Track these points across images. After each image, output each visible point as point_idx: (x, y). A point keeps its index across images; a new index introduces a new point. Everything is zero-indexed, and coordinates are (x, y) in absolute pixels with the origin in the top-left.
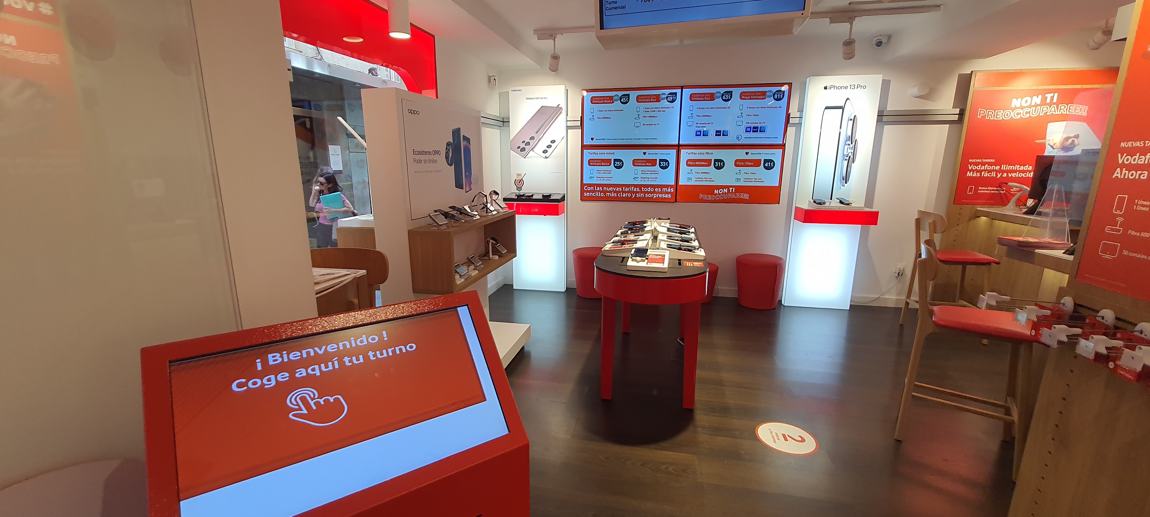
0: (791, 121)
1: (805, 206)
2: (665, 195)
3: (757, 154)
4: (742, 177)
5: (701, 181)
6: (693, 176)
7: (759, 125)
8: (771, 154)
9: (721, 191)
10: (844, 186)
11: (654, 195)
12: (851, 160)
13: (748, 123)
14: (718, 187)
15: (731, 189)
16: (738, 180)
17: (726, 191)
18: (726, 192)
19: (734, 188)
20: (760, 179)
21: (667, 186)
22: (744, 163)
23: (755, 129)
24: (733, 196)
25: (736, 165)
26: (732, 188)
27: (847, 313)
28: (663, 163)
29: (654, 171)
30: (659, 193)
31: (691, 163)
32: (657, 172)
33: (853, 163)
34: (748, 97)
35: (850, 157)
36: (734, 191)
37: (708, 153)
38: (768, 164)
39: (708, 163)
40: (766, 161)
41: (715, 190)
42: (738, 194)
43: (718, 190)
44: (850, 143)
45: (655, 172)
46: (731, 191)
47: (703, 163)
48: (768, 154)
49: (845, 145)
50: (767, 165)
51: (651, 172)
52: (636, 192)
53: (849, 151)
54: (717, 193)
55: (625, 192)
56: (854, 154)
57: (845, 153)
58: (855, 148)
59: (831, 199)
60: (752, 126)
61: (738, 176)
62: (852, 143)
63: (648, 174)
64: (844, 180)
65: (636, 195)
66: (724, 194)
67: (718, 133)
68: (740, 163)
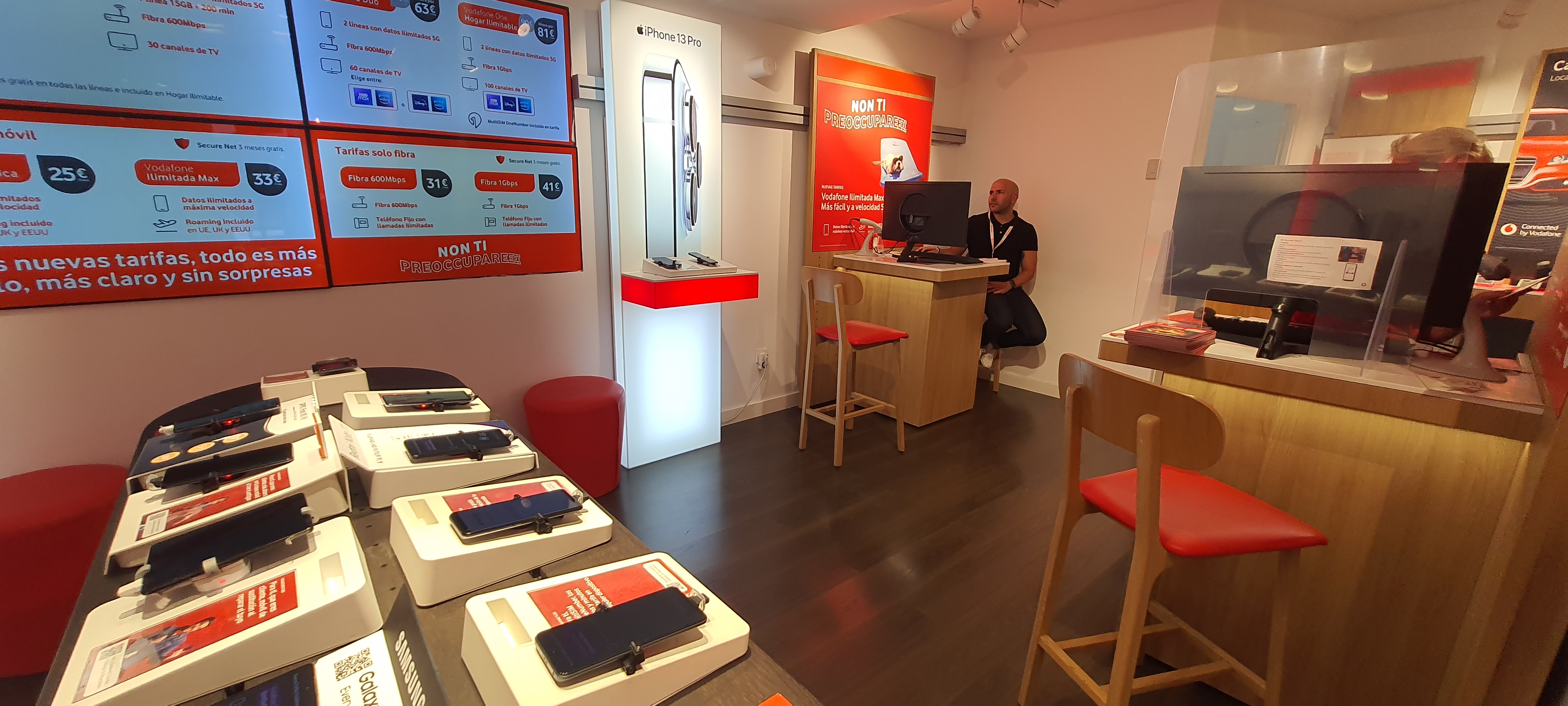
0: (583, 93)
1: (637, 271)
2: (292, 271)
3: (522, 162)
4: (498, 214)
5: (396, 226)
6: (372, 214)
7: (516, 95)
8: (552, 164)
9: (454, 250)
10: (691, 230)
11: (253, 272)
12: (695, 181)
13: (491, 86)
14: (447, 241)
15: (477, 243)
16: (491, 221)
17: (466, 248)
18: (468, 251)
19: (484, 242)
20: (538, 219)
21: (294, 245)
22: (498, 183)
23: (510, 104)
24: (485, 260)
25: (481, 187)
26: (480, 242)
27: (717, 450)
28: (263, 178)
29: (235, 201)
30: (270, 266)
31: (357, 179)
32: (247, 204)
33: (699, 187)
34: (480, 22)
35: (693, 174)
36: (485, 249)
37: (403, 154)
38: (549, 187)
39: (406, 179)
40: (544, 179)
41: (440, 249)
42: (495, 255)
43: (446, 248)
44: (690, 150)
45: (241, 204)
46: (478, 250)
47: (391, 179)
48: (545, 163)
49: (684, 152)
50: (547, 189)
51: (224, 204)
52: (179, 269)
53: (691, 164)
54: (446, 255)
55: (132, 272)
56: (698, 169)
57: (686, 168)
58: (698, 159)
59: (675, 256)
60: (502, 93)
61: (490, 214)
62: (693, 150)
63: (214, 208)
64: (689, 219)
65: (179, 279)
66: (463, 256)
67: (420, 102)
68: (489, 183)
